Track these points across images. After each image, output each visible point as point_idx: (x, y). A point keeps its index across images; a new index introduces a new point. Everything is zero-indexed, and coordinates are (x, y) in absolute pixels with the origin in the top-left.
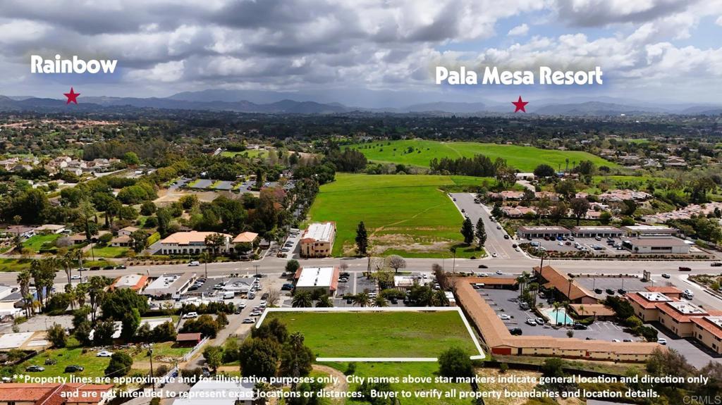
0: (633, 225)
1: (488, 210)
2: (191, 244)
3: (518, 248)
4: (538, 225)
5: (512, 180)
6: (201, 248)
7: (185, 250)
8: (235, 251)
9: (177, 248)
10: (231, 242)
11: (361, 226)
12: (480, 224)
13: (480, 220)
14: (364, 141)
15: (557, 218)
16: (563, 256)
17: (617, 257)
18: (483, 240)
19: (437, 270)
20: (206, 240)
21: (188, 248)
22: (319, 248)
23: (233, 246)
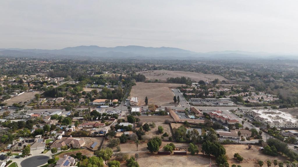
0: (221, 98)
1: (182, 94)
2: (101, 102)
3: (189, 104)
4: (195, 98)
5: (190, 85)
6: (103, 103)
7: (99, 104)
8: (113, 104)
9: (97, 103)
10: (111, 102)
11: (146, 98)
12: (178, 97)
13: (178, 96)
14: (144, 70)
15: (201, 96)
16: (199, 106)
17: (214, 106)
18: (179, 101)
19: (166, 108)
20: (105, 101)
21: (100, 103)
22: (135, 103)
23: (112, 103)
